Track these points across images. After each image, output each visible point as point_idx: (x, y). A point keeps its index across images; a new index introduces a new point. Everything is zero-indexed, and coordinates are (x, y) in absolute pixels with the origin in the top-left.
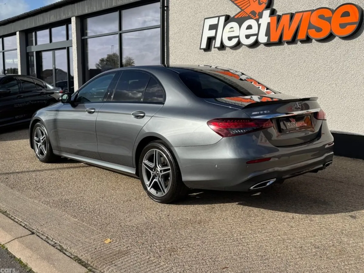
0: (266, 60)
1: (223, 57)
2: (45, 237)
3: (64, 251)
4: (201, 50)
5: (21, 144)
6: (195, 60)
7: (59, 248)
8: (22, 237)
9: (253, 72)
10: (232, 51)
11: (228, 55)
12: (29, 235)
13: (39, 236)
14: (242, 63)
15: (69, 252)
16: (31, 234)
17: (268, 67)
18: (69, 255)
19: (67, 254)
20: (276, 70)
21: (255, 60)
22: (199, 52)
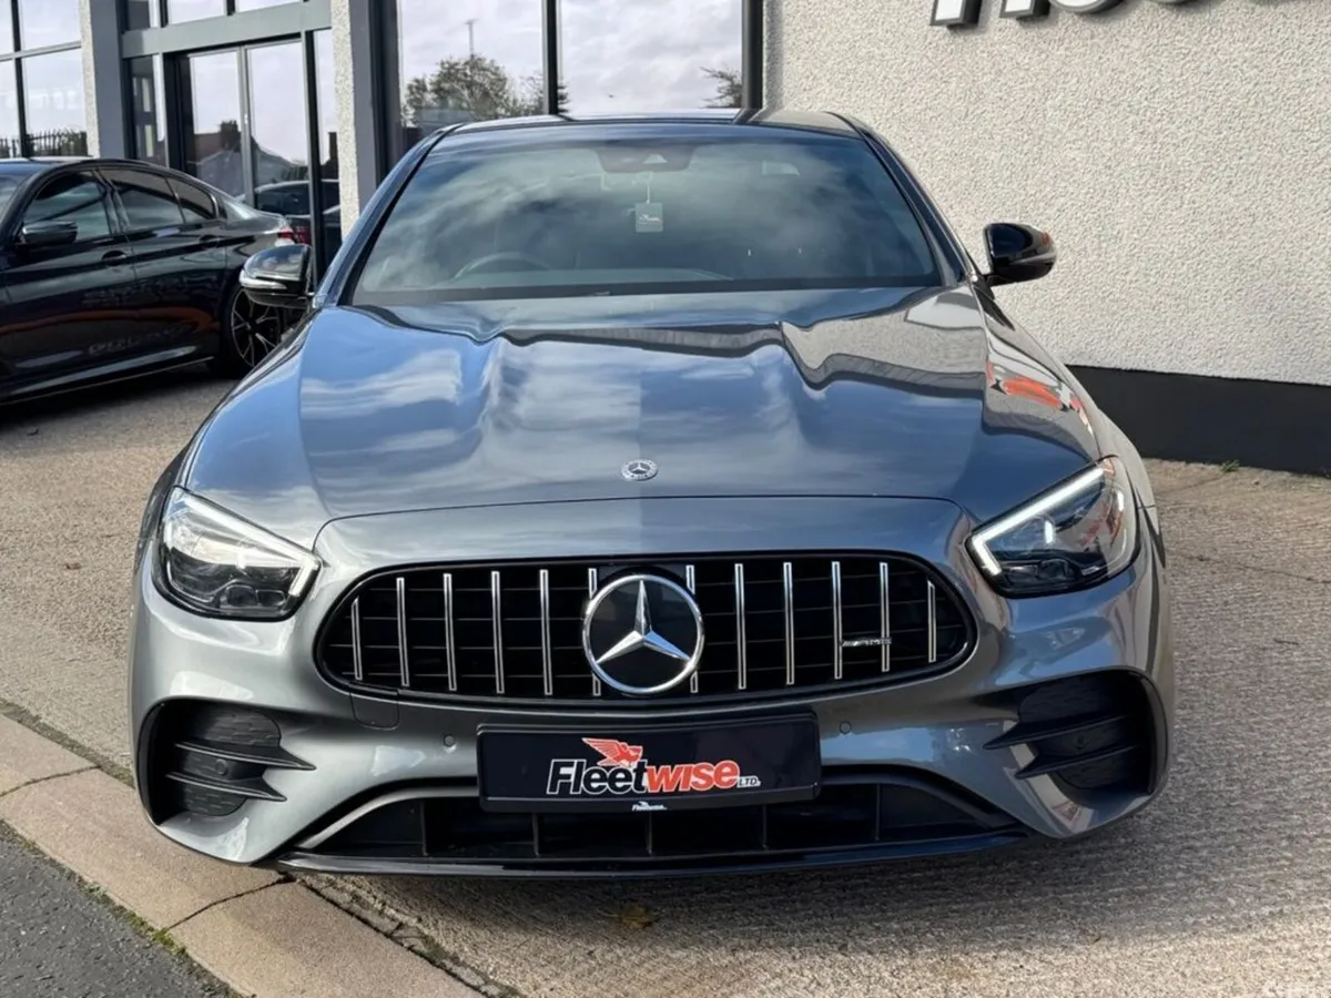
0: (1256, 67)
1: (1043, 56)
2: (348, 898)
3: (449, 964)
4: (936, 28)
5: (137, 466)
6: (906, 76)
7: (420, 946)
8: (242, 895)
9: (1195, 123)
10: (1088, 28)
11: (1067, 49)
12: (273, 888)
13: (318, 893)
14: (1138, 85)
15: (473, 968)
16: (279, 882)
17: (1269, 98)
18: (475, 984)
19: (463, 977)
20: (1308, 113)
21: (1203, 68)
22: (926, 37)
